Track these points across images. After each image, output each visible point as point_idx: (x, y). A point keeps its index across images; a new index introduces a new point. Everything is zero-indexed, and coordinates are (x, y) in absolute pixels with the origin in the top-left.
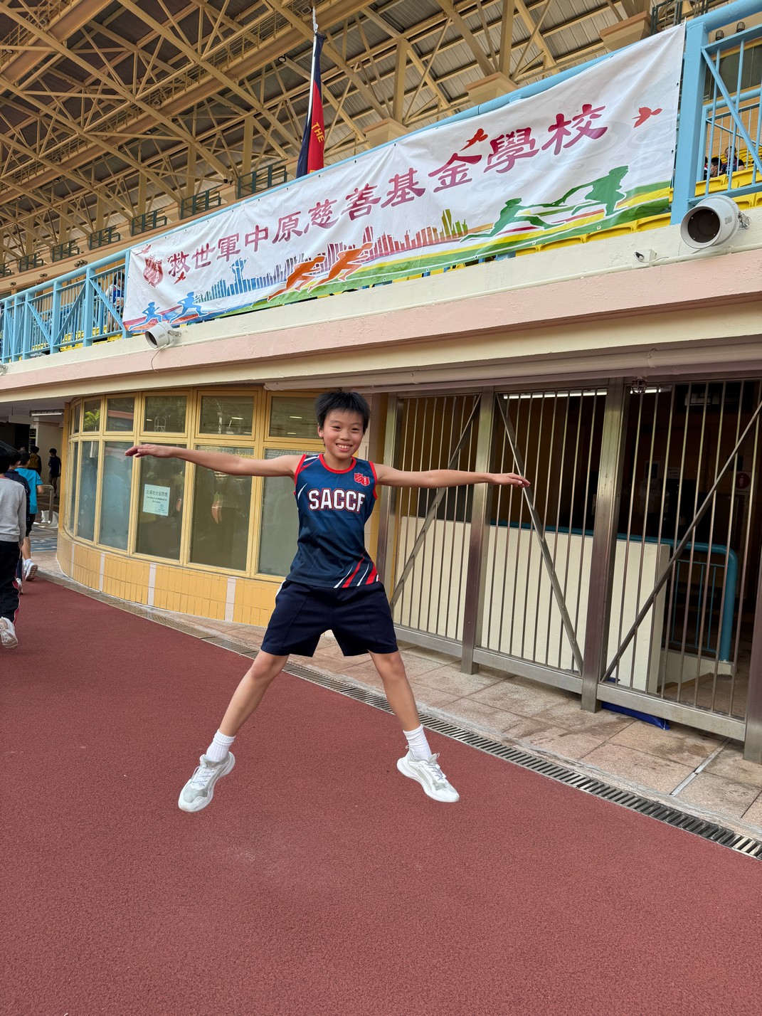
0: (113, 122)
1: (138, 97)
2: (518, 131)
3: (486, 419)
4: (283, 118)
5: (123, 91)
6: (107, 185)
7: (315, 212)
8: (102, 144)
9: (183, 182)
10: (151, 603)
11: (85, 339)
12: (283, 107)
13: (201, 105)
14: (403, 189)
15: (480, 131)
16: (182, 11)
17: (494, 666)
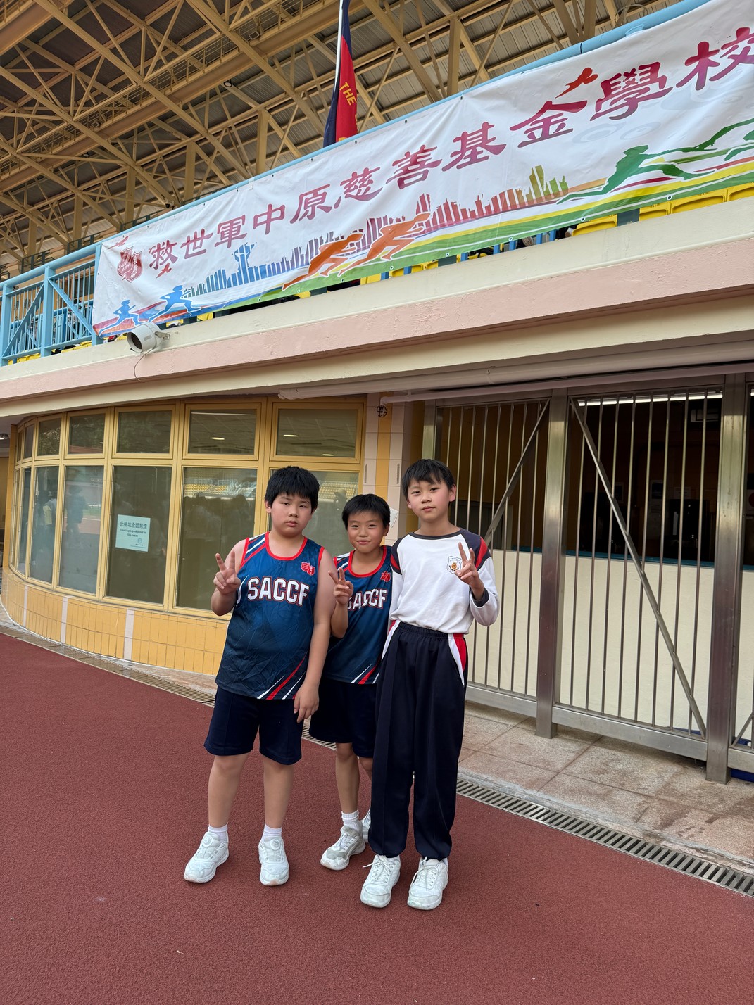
0: (49, 144)
1: (75, 118)
2: (641, 68)
3: (558, 429)
4: (227, 145)
5: (60, 112)
6: (39, 209)
7: (349, 185)
8: (36, 166)
9: (121, 208)
10: (128, 656)
11: (43, 349)
12: (227, 134)
13: (141, 129)
14: (473, 148)
15: (588, 71)
16: (123, 34)
17: (582, 728)
